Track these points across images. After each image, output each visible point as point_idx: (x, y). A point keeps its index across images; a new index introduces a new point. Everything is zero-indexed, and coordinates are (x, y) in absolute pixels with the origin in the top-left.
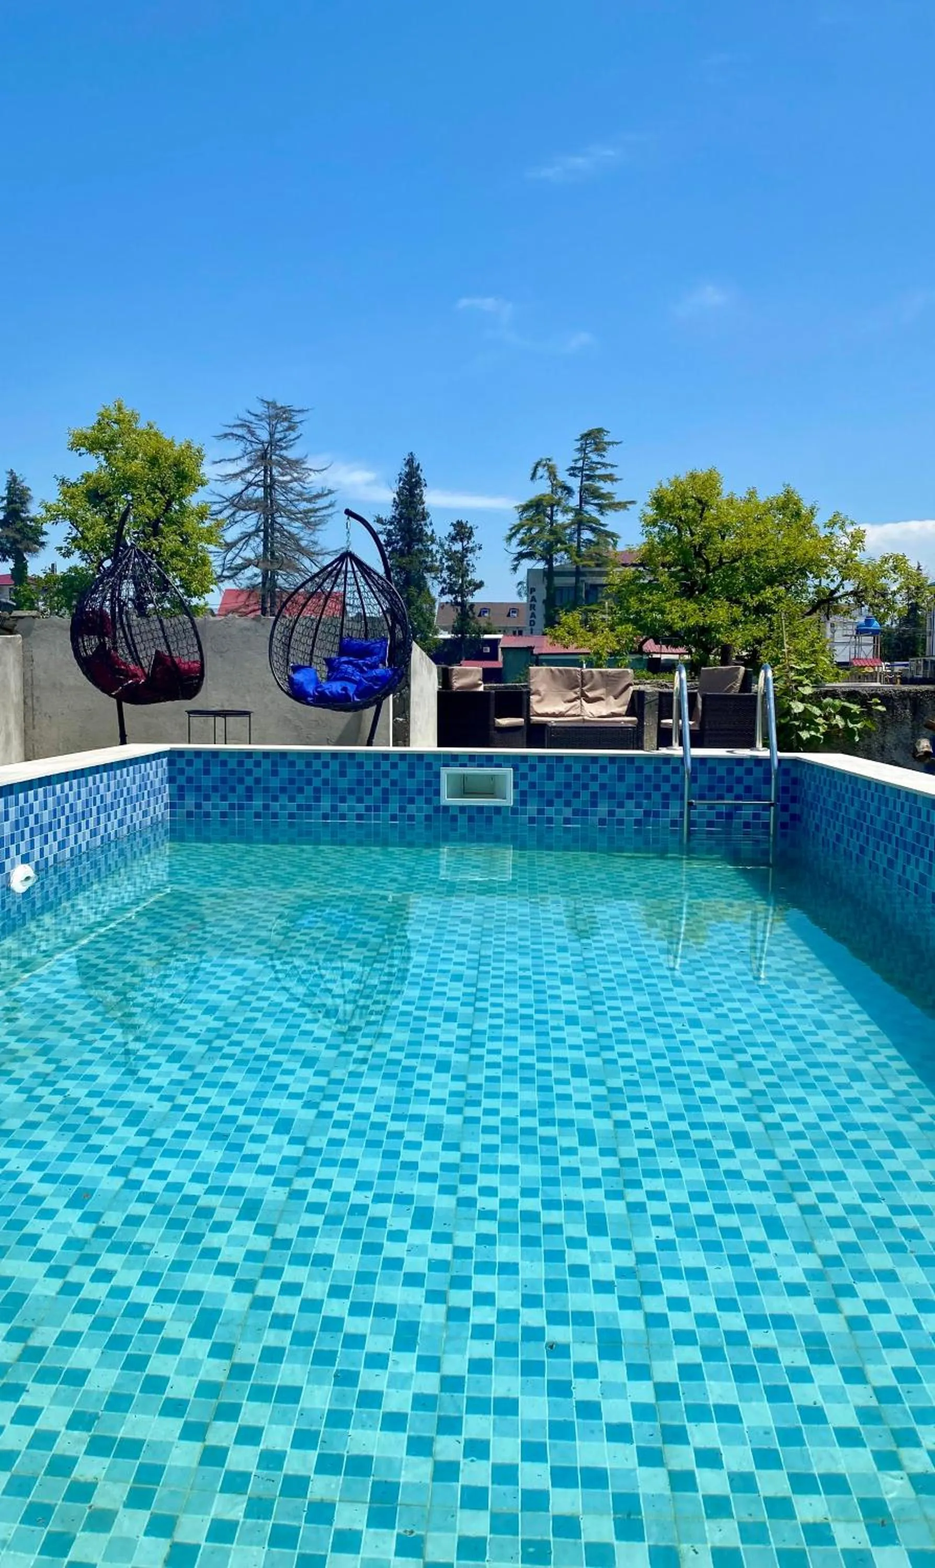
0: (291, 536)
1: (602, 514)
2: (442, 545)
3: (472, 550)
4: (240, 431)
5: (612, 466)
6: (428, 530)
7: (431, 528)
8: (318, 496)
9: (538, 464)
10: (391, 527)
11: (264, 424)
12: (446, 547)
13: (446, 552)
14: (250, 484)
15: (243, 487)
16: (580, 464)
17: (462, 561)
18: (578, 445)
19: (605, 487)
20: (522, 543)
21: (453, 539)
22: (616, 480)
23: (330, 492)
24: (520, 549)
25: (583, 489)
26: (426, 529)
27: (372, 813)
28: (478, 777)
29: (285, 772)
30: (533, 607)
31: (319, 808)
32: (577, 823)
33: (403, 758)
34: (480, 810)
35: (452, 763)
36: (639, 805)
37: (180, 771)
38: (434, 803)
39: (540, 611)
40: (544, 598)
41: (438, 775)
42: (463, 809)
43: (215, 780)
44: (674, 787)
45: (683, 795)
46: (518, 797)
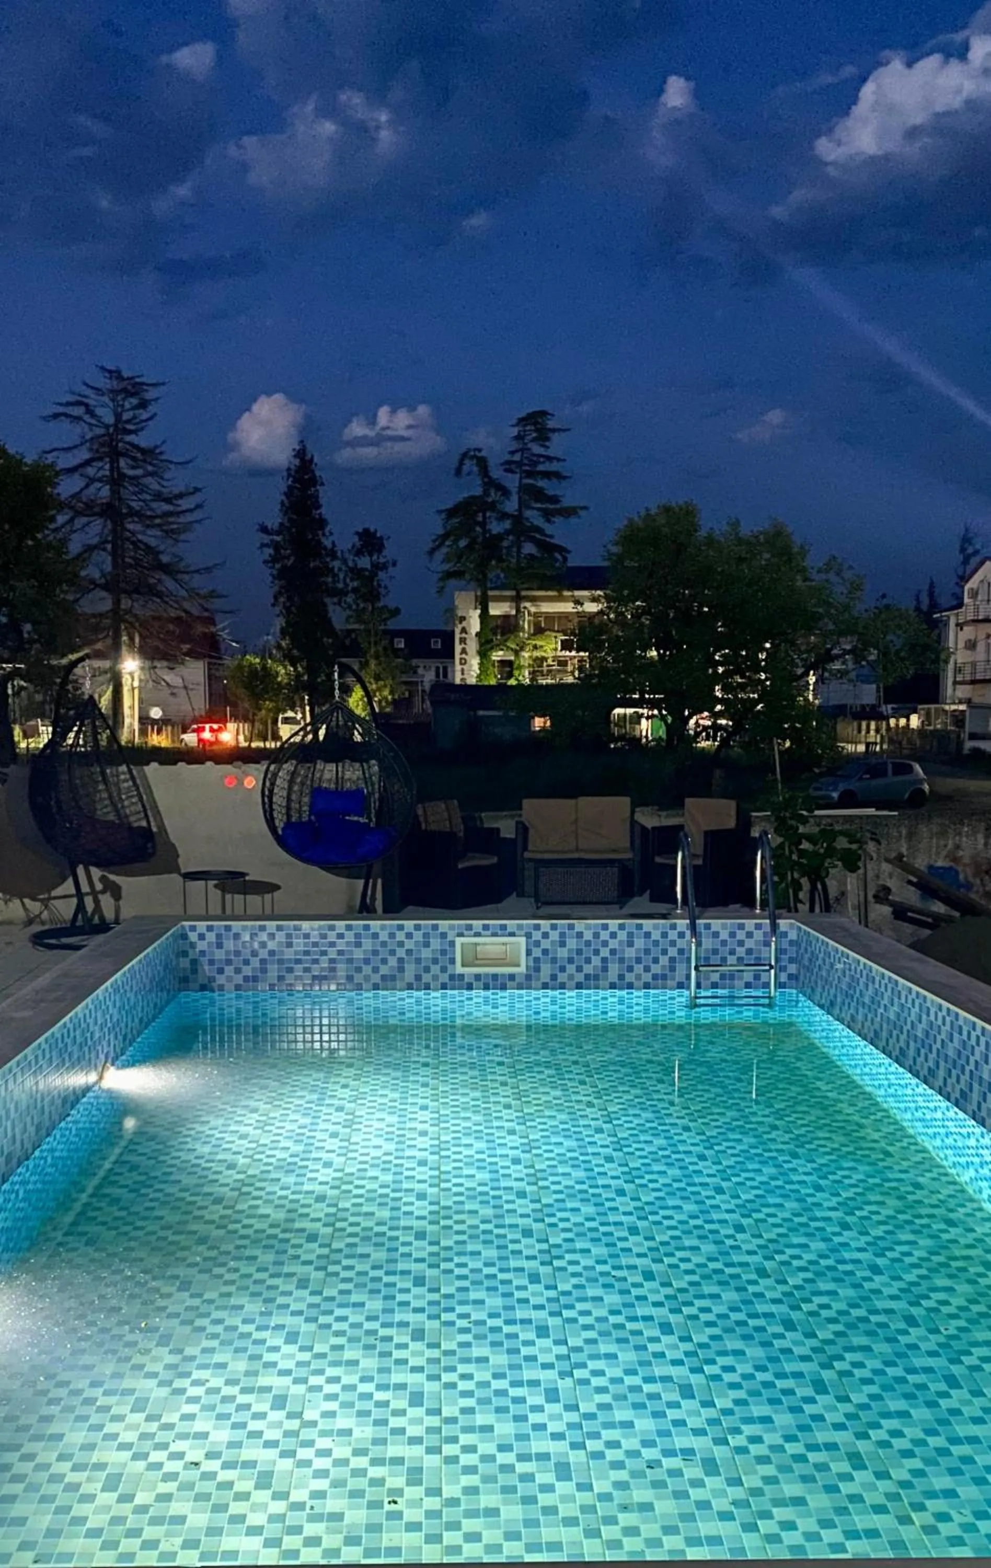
0: (149, 549)
1: (549, 521)
2: (345, 561)
3: (384, 567)
4: (79, 411)
5: (558, 460)
6: (327, 543)
7: (331, 538)
8: (181, 496)
9: (465, 455)
10: (278, 538)
11: (106, 399)
12: (351, 564)
13: (352, 570)
14: (92, 480)
15: (83, 484)
16: (517, 457)
17: (372, 580)
18: (515, 431)
19: (549, 487)
20: (447, 560)
21: (359, 553)
22: (565, 478)
23: (197, 490)
24: (446, 567)
25: (523, 489)
26: (323, 540)
27: (388, 982)
28: (491, 945)
29: (299, 944)
30: (463, 641)
31: (334, 978)
32: (589, 988)
33: (417, 928)
34: (495, 977)
35: (466, 933)
36: (647, 969)
37: (193, 945)
38: (449, 972)
39: (473, 646)
40: (478, 629)
41: (452, 944)
42: (478, 977)
43: (228, 953)
44: (681, 951)
45: (689, 959)
46: (531, 964)
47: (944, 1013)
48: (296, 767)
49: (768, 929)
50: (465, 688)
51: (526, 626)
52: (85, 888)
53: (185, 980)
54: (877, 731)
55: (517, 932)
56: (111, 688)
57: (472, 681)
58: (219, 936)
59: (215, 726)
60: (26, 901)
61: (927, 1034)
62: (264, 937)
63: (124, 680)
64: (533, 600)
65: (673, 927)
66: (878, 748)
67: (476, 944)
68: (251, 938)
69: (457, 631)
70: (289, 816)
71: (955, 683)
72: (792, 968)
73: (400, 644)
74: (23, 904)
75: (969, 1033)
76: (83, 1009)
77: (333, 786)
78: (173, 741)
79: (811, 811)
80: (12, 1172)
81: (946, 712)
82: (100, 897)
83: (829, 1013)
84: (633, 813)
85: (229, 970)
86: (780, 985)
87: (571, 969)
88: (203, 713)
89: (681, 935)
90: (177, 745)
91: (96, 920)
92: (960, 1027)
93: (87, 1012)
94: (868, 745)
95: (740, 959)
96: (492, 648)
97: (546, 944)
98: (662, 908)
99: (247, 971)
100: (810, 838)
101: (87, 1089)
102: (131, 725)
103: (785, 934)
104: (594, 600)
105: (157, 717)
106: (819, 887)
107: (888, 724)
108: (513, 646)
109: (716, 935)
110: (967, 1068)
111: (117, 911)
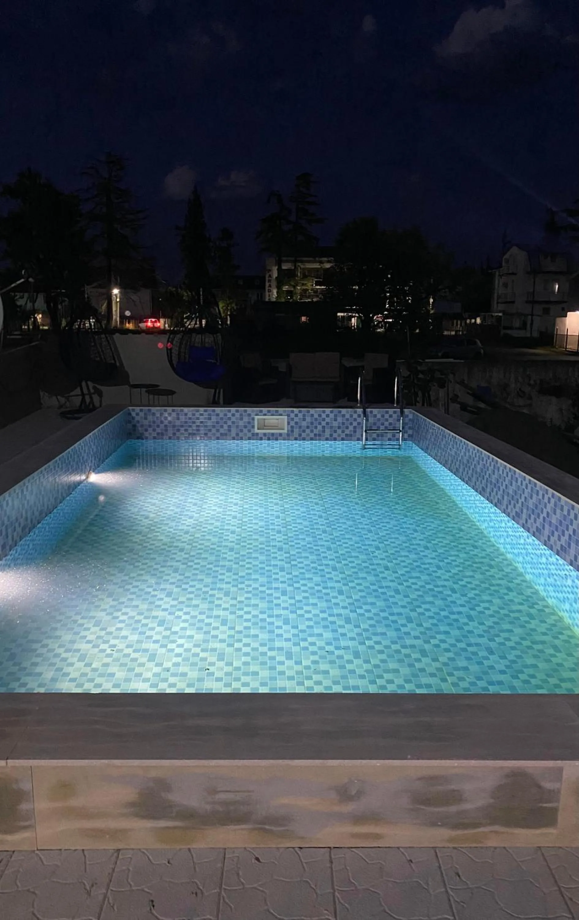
0: (124, 236)
1: (309, 224)
2: (215, 243)
3: (233, 246)
4: (92, 171)
5: (315, 196)
6: (207, 235)
7: (209, 232)
8: (139, 212)
9: (272, 194)
10: (184, 232)
11: (104, 166)
12: (217, 244)
13: (218, 247)
14: (98, 204)
15: (93, 206)
16: (295, 195)
17: (227, 252)
18: (295, 182)
19: (311, 209)
20: (262, 242)
21: (221, 239)
24: (262, 246)
25: (298, 210)
26: (205, 233)
27: (223, 436)
28: (271, 419)
29: (183, 418)
30: (269, 281)
31: (199, 434)
32: (316, 440)
33: (237, 411)
34: (273, 434)
35: (260, 414)
36: (343, 432)
37: (133, 418)
38: (252, 432)
39: (274, 284)
40: (276, 276)
41: (253, 419)
42: (265, 434)
43: (150, 422)
44: (359, 424)
45: (362, 427)
46: (290, 429)
47: (476, 451)
48: (183, 336)
49: (399, 414)
50: (270, 302)
51: (299, 274)
52: (85, 391)
53: (130, 434)
54: (461, 325)
55: (283, 414)
56: (106, 302)
57: (274, 299)
58: (145, 414)
59: (153, 320)
60: (59, 397)
61: (468, 461)
62: (166, 415)
63: (113, 298)
64: (302, 262)
65: (355, 412)
66: (461, 333)
67: (264, 419)
68: (161, 415)
69: (267, 276)
70: (179, 358)
71: (498, 303)
72: (410, 432)
73: (241, 282)
74: (57, 398)
75: (487, 461)
76: (78, 445)
77: (200, 345)
78: (136, 327)
79: (423, 360)
80: (43, 518)
81: (492, 316)
82: (93, 396)
83: (426, 452)
84: (341, 359)
85: (150, 430)
86: (404, 439)
87: (308, 431)
88: (150, 314)
89: (359, 416)
90: (137, 329)
91: (91, 406)
92: (483, 458)
93: (80, 447)
94: (456, 331)
95: (386, 427)
96: (283, 284)
97: (296, 419)
98: (352, 404)
99: (158, 430)
100: (422, 372)
101: (80, 483)
102: (116, 319)
103: (407, 416)
104: (329, 262)
105: (128, 315)
106: (427, 395)
107: (466, 322)
108: (293, 284)
109: (375, 416)
110: (485, 477)
111: (101, 402)
